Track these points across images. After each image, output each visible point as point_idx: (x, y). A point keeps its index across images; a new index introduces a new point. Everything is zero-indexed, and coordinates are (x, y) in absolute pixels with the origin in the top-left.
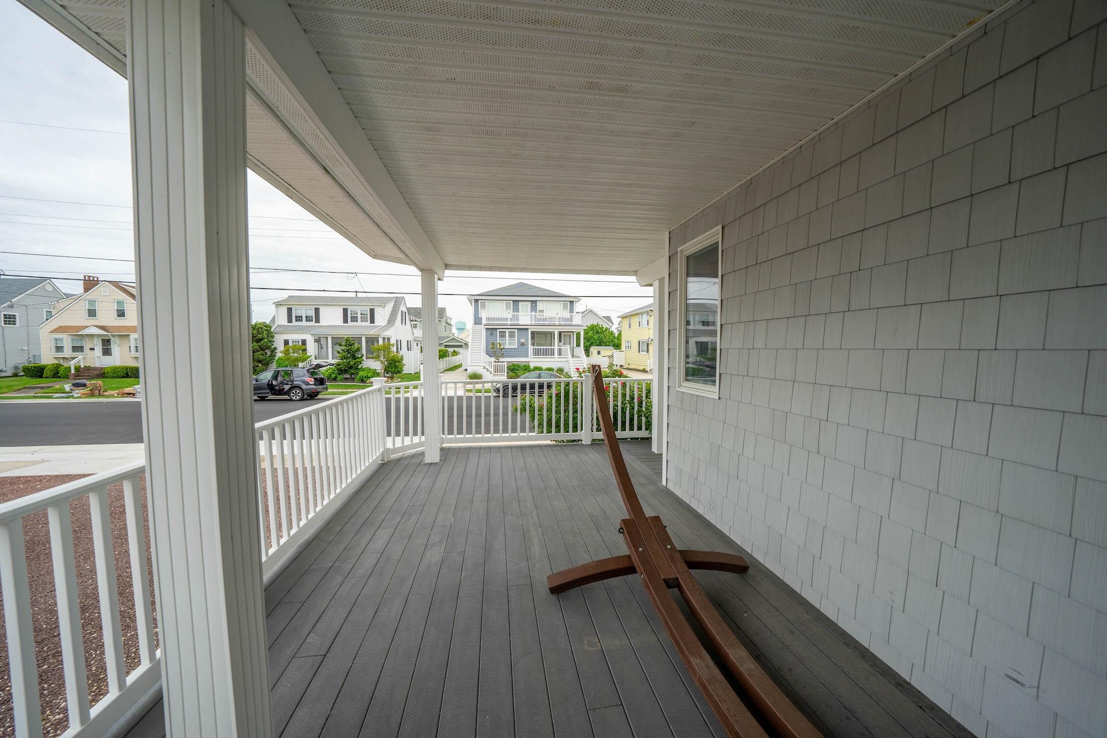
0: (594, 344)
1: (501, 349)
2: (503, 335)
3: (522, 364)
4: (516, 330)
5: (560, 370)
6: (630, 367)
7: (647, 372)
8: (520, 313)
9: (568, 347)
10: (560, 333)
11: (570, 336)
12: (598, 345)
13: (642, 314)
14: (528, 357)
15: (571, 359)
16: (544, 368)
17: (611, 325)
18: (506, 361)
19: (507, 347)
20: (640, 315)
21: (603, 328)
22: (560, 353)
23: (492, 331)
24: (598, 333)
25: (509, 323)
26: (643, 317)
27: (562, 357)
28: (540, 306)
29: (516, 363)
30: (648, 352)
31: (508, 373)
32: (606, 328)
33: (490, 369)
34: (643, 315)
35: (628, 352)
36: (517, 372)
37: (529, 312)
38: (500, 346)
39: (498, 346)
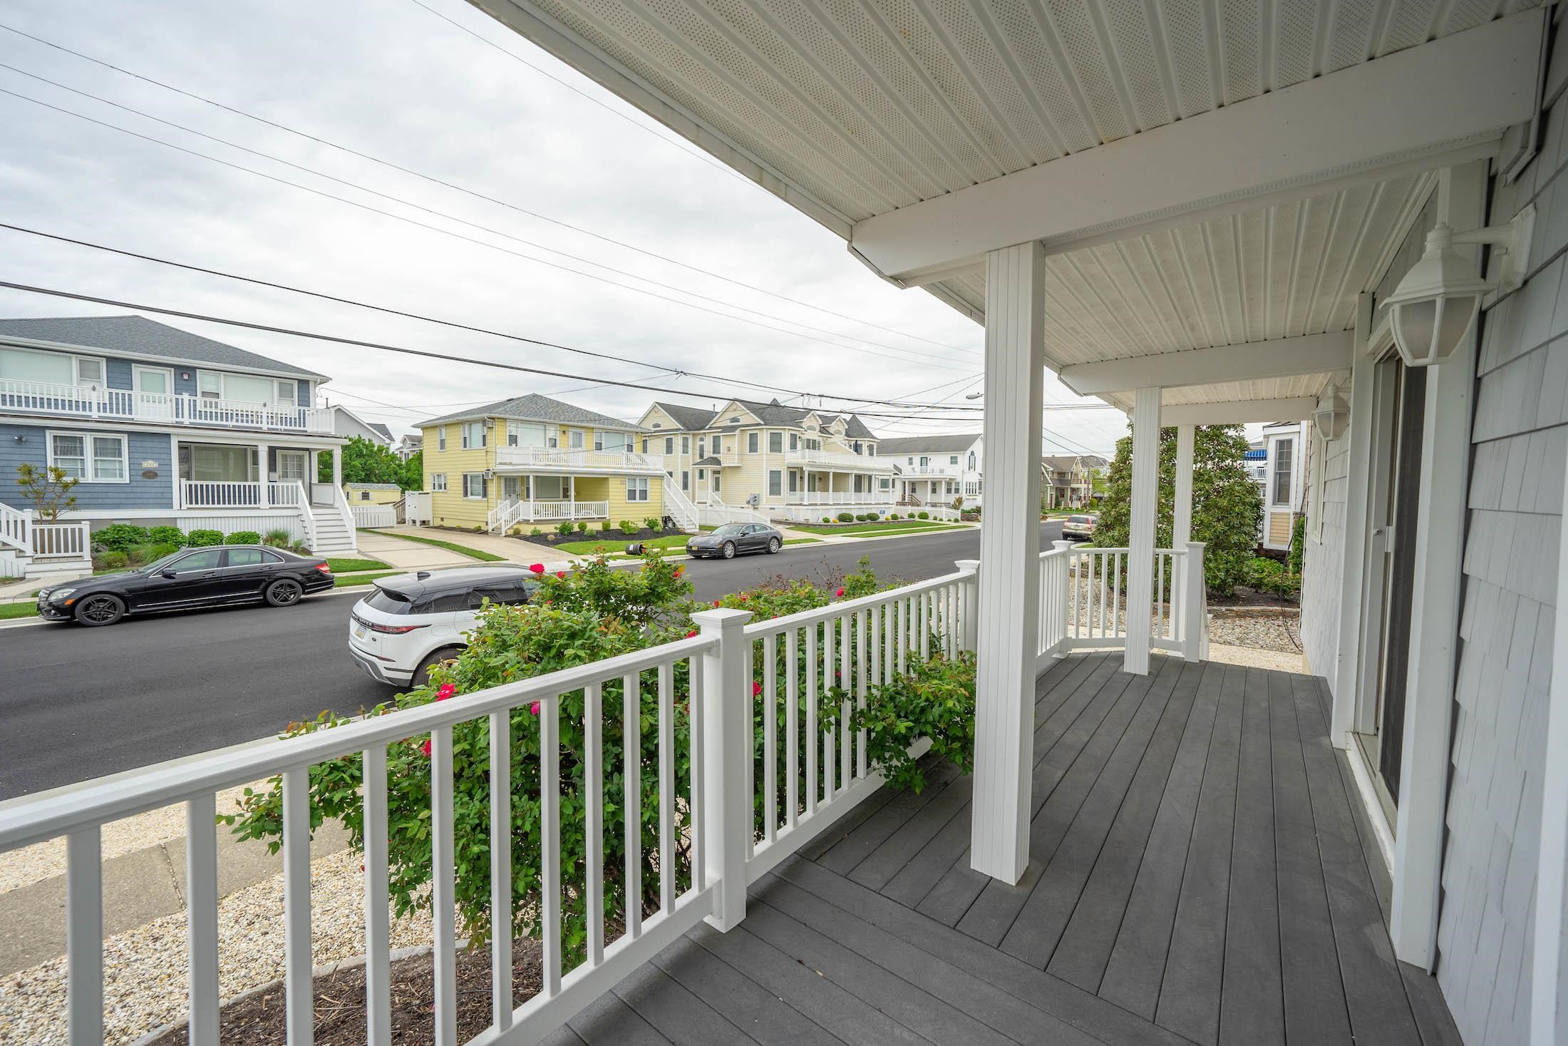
0: (354, 478)
1: (66, 486)
2: (69, 445)
3: (149, 527)
4: (126, 436)
5: (279, 538)
6: (446, 523)
7: (486, 533)
8: (136, 393)
9: (300, 483)
10: (272, 451)
11: (301, 458)
12: (363, 481)
13: (470, 423)
14: (170, 506)
15: (309, 512)
16: (227, 534)
17: (388, 441)
18: (85, 519)
19: (90, 478)
20: (467, 426)
21: (374, 446)
22: (273, 498)
23: (22, 433)
24: (360, 455)
25: (95, 414)
26: (473, 431)
27: (276, 505)
28: (205, 382)
29: (128, 523)
30: (485, 495)
31: (95, 550)
32: (379, 447)
33: (17, 544)
34: (473, 426)
35: (439, 495)
36: (133, 546)
37: (170, 394)
38: (59, 476)
39: (51, 478)
